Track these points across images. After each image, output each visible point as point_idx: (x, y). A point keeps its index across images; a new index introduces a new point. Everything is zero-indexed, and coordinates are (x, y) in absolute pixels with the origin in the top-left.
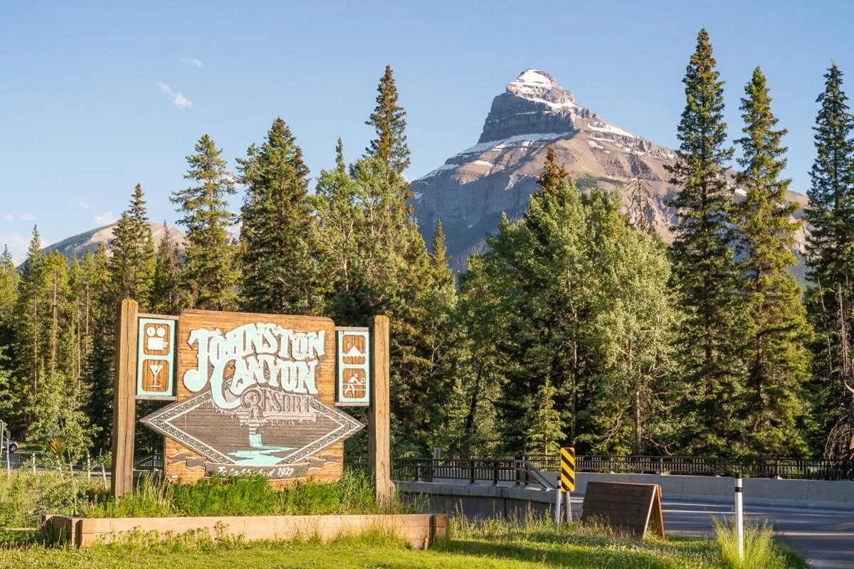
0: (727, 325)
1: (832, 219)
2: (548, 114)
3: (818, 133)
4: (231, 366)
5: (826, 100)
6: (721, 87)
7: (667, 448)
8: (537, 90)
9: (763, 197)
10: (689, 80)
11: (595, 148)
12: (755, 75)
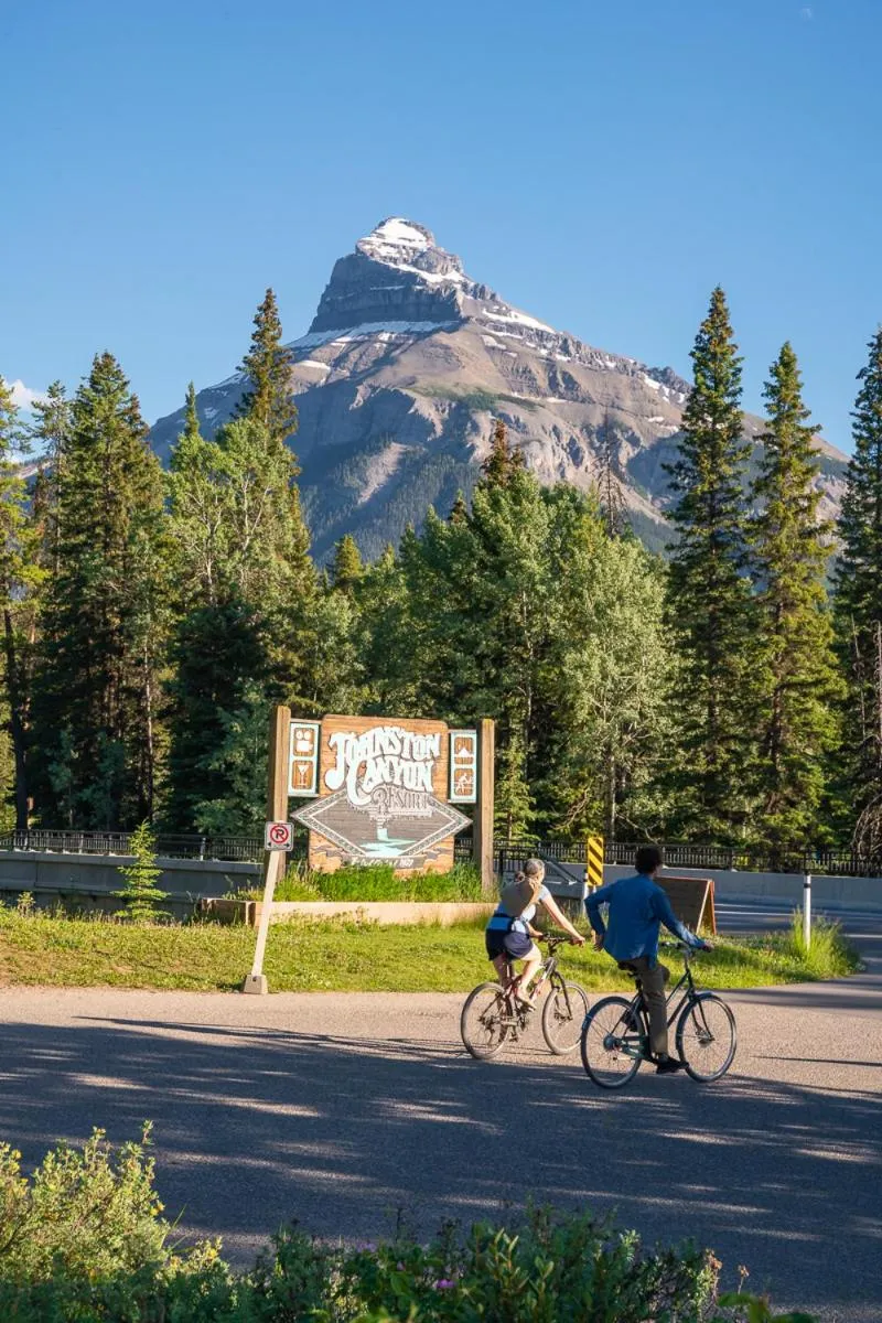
0: (736, 676)
1: (872, 535)
2: (421, 291)
3: (857, 421)
4: (363, 766)
5: (870, 377)
6: (738, 365)
7: (649, 831)
8: (404, 251)
9: (789, 514)
10: (698, 354)
11: (493, 348)
12: (783, 353)
